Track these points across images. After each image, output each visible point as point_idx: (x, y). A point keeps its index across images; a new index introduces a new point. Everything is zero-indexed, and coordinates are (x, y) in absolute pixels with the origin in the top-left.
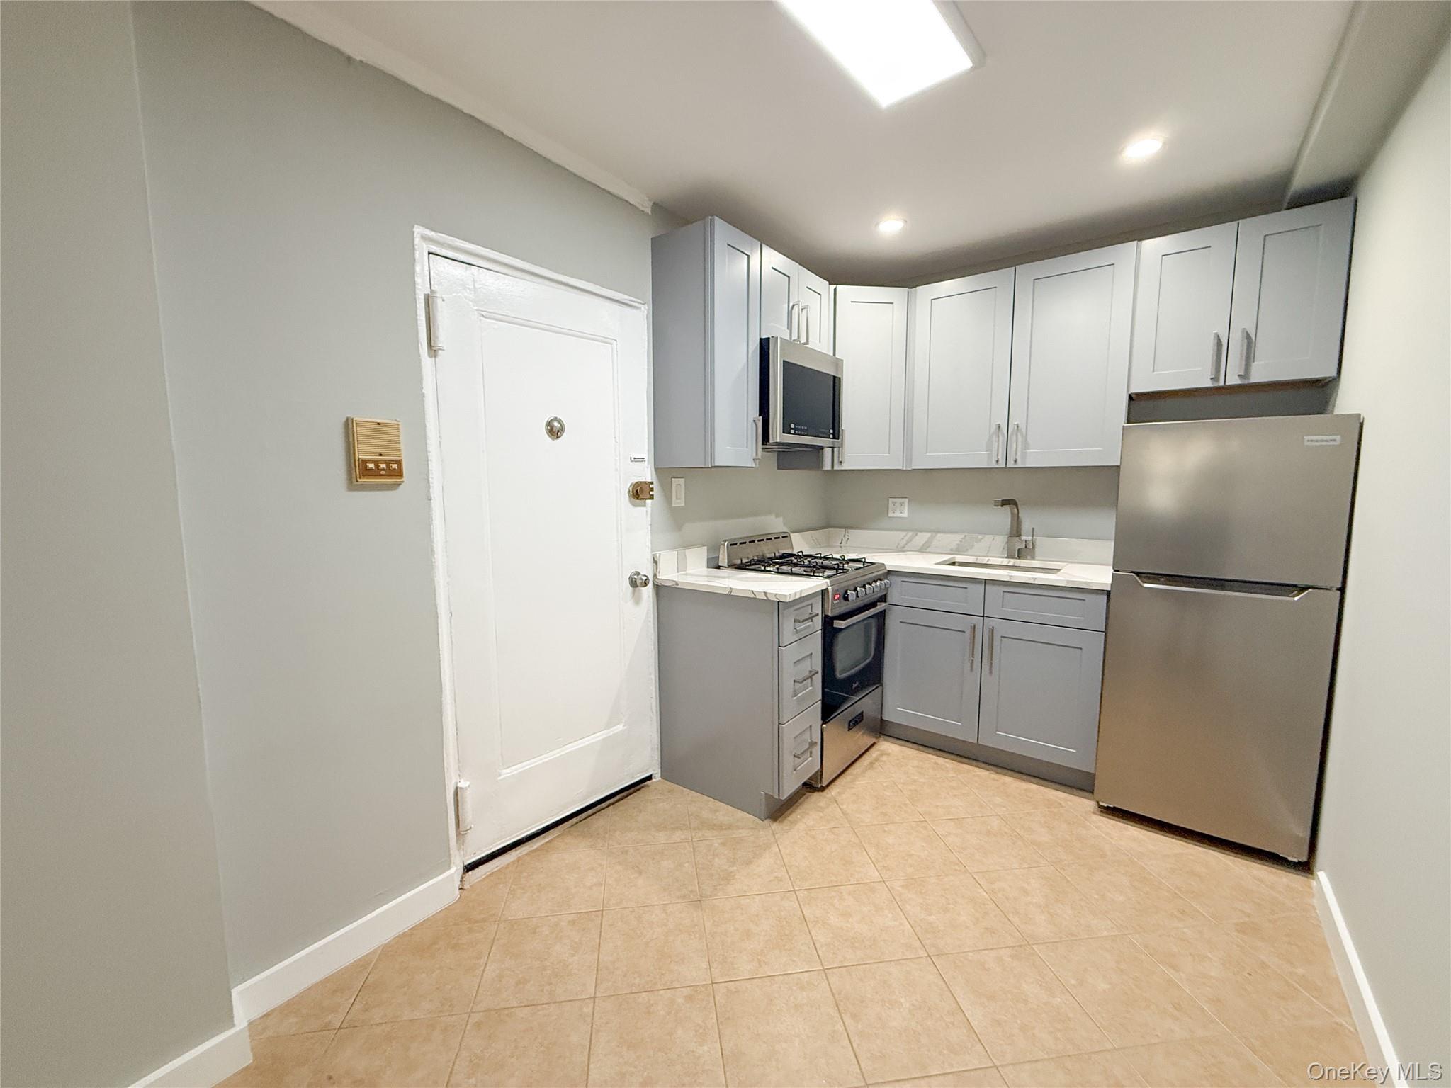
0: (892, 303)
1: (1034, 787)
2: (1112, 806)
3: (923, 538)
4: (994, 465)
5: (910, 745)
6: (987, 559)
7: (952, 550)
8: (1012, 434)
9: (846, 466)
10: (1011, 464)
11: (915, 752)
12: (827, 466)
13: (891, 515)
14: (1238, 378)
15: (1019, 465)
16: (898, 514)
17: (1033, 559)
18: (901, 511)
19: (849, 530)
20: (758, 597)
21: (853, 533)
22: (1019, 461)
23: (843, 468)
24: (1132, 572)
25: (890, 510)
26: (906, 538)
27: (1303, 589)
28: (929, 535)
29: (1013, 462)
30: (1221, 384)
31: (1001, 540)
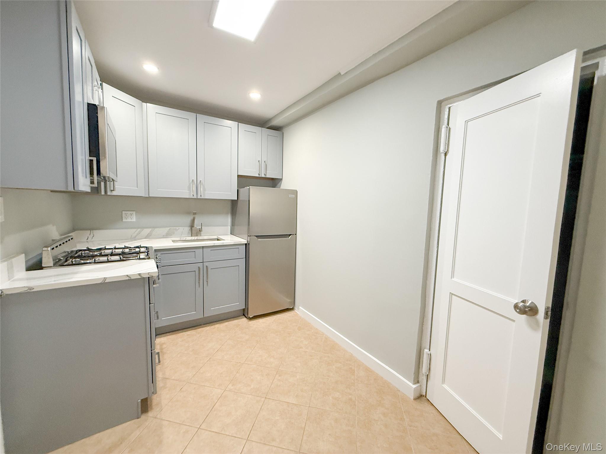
0: (134, 106)
1: (227, 323)
2: (253, 316)
3: (147, 231)
4: (192, 197)
5: (168, 334)
6: (185, 238)
7: (164, 236)
8: (199, 184)
9: (114, 193)
10: (199, 197)
11: (175, 335)
12: (103, 193)
13: (124, 221)
14: (258, 175)
15: (202, 197)
16: (129, 220)
17: (201, 236)
18: (132, 218)
19: (94, 231)
20: (132, 278)
21: (97, 233)
22: (202, 196)
23: (113, 194)
24: (255, 236)
25: (123, 218)
26: (137, 232)
27: (290, 235)
28: (150, 229)
29: (200, 196)
30: (261, 176)
31: (187, 229)
